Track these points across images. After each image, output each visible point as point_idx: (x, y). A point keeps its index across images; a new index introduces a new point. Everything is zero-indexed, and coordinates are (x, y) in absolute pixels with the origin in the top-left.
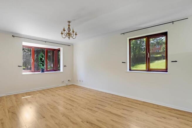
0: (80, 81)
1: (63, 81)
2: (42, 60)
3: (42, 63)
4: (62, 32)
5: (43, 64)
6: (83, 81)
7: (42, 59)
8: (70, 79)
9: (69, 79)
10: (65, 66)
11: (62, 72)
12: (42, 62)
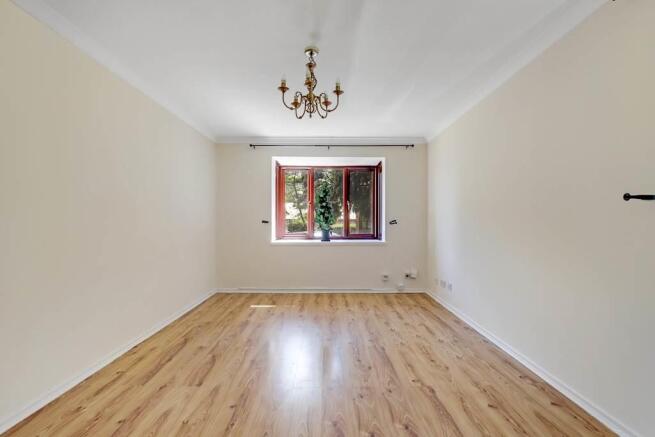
0: (444, 284)
1: (386, 277)
2: (324, 204)
3: (323, 214)
4: (296, 100)
5: (326, 215)
6: (450, 286)
7: (324, 201)
8: (414, 272)
9: (408, 272)
10: (393, 222)
11: (383, 244)
12: (323, 211)
